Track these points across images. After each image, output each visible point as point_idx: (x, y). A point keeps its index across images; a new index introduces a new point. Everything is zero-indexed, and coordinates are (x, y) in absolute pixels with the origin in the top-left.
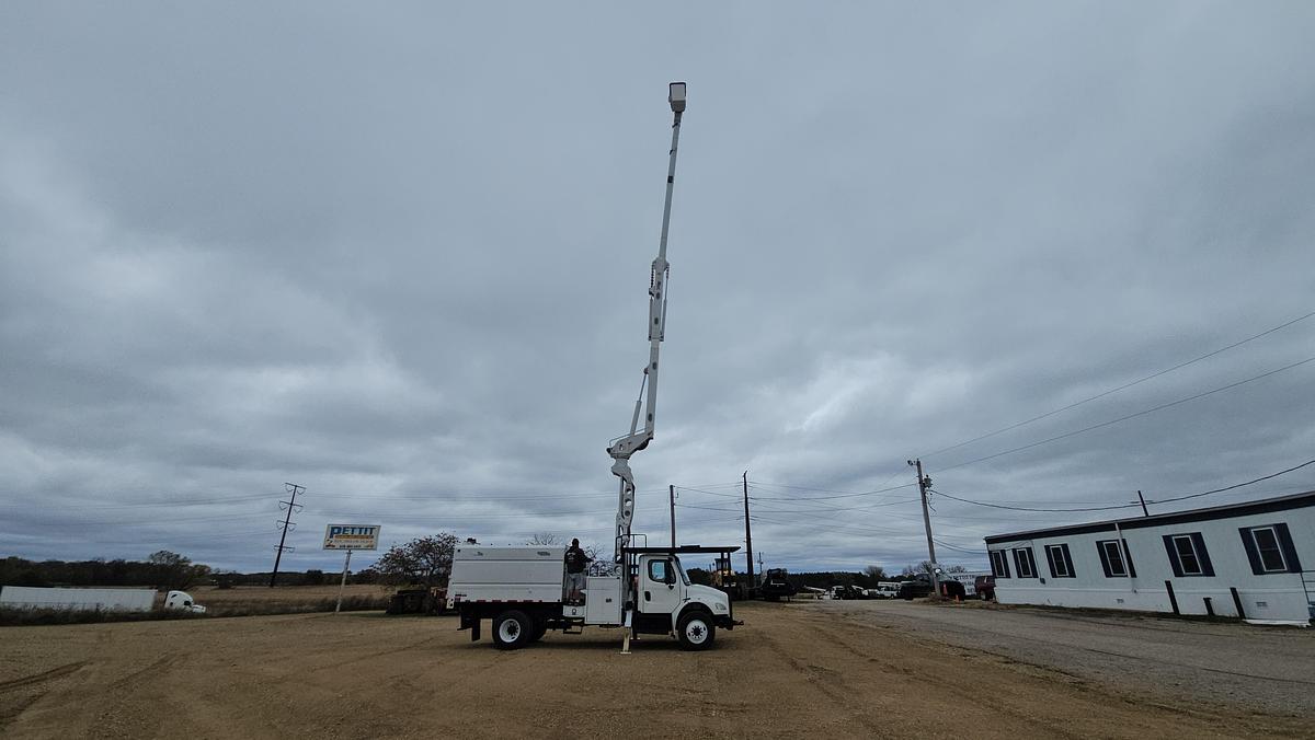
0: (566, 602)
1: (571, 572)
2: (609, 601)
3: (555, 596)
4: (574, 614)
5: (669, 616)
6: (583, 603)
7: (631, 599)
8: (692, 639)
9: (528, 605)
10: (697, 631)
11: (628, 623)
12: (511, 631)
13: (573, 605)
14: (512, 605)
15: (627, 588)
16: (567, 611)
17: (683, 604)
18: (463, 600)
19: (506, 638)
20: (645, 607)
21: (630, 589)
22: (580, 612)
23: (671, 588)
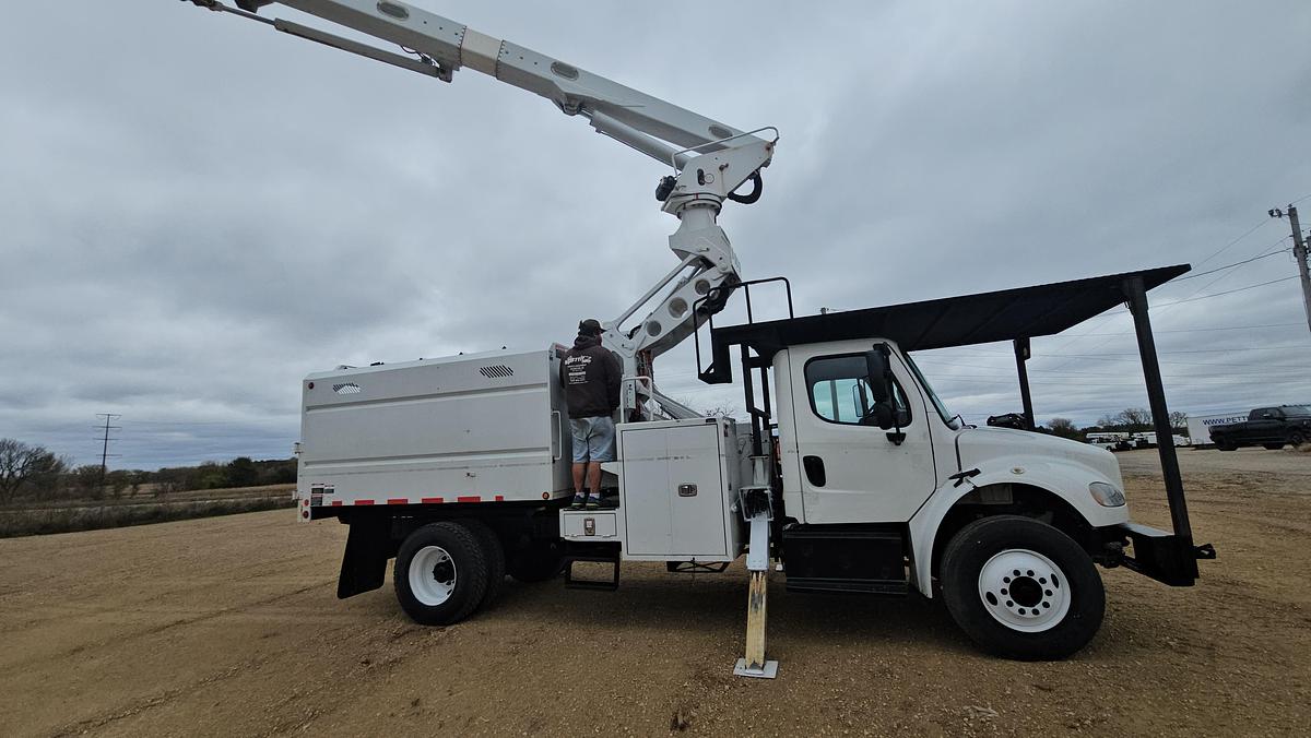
0: (566, 501)
1: (577, 414)
2: (688, 491)
3: (534, 482)
4: (590, 531)
5: (902, 529)
6: (609, 497)
7: (761, 482)
8: (1007, 615)
9: (469, 511)
10: (1025, 590)
11: (758, 557)
12: (442, 574)
13: (582, 507)
14: (432, 511)
15: (748, 449)
16: (572, 526)
17: (951, 496)
18: (327, 501)
19: (431, 593)
20: (809, 506)
21: (757, 451)
22: (605, 527)
23: (897, 439)
